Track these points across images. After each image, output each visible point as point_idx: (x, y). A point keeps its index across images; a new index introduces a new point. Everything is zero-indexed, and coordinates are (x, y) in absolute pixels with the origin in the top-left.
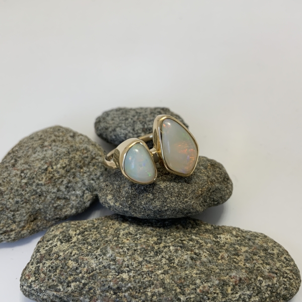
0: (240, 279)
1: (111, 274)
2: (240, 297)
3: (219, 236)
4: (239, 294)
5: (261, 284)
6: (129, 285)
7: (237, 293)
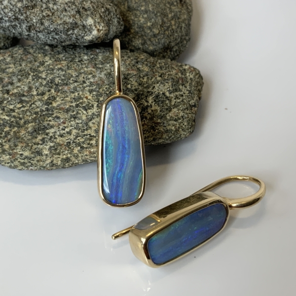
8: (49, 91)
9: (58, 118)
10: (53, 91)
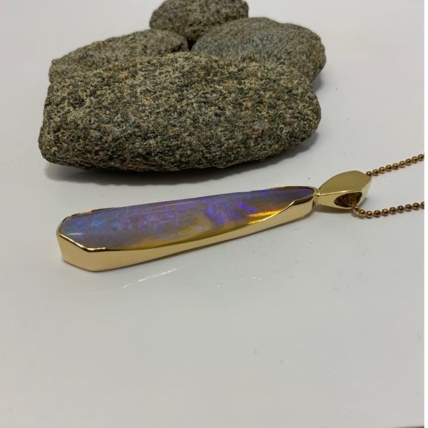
0: (263, 131)
1: (137, 140)
2: (261, 147)
3: (243, 81)
4: (261, 144)
5: (281, 132)
6: (158, 150)
7: (259, 144)
8: (182, 107)
9: (171, 83)
10: (179, 107)
